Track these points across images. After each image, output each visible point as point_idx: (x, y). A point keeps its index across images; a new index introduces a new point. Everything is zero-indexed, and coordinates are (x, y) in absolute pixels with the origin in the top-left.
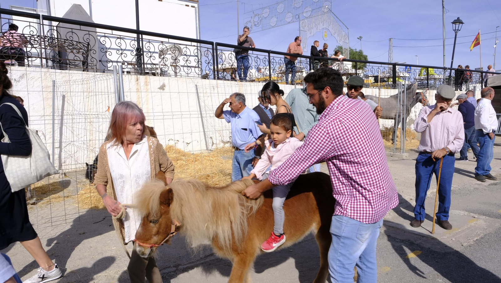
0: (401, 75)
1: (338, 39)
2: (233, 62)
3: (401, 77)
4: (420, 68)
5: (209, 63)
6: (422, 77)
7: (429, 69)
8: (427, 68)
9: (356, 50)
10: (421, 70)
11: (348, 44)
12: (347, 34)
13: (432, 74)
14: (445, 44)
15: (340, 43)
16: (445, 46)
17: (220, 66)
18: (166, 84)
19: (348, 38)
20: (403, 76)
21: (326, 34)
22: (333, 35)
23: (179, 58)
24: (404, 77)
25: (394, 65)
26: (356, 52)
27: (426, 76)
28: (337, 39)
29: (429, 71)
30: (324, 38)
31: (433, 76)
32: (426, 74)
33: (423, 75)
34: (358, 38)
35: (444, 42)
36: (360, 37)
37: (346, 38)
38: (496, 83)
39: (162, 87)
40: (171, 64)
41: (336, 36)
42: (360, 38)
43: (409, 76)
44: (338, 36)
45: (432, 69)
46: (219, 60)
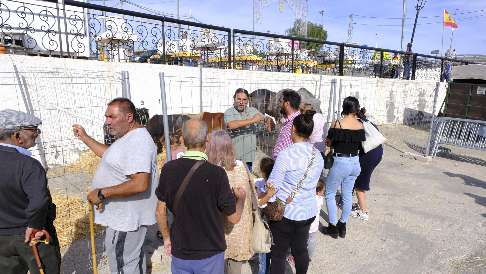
0: (350, 59)
1: (296, 11)
3: (350, 60)
4: (374, 51)
6: (375, 62)
7: (384, 53)
8: (382, 51)
9: (316, 24)
10: (375, 53)
11: (306, 18)
12: (306, 7)
13: (387, 59)
14: (405, 23)
15: (298, 16)
16: (404, 26)
19: (307, 12)
20: (352, 59)
21: (282, 5)
22: (291, 7)
24: (353, 61)
25: (342, 46)
26: (316, 27)
27: (380, 61)
28: (294, 11)
29: (384, 55)
30: (281, 10)
31: (388, 62)
32: (380, 58)
33: (376, 59)
34: (320, 13)
35: (403, 20)
36: (322, 11)
37: (305, 11)
38: (460, 76)
41: (294, 8)
42: (322, 13)
43: (359, 60)
44: (296, 9)
45: (387, 53)
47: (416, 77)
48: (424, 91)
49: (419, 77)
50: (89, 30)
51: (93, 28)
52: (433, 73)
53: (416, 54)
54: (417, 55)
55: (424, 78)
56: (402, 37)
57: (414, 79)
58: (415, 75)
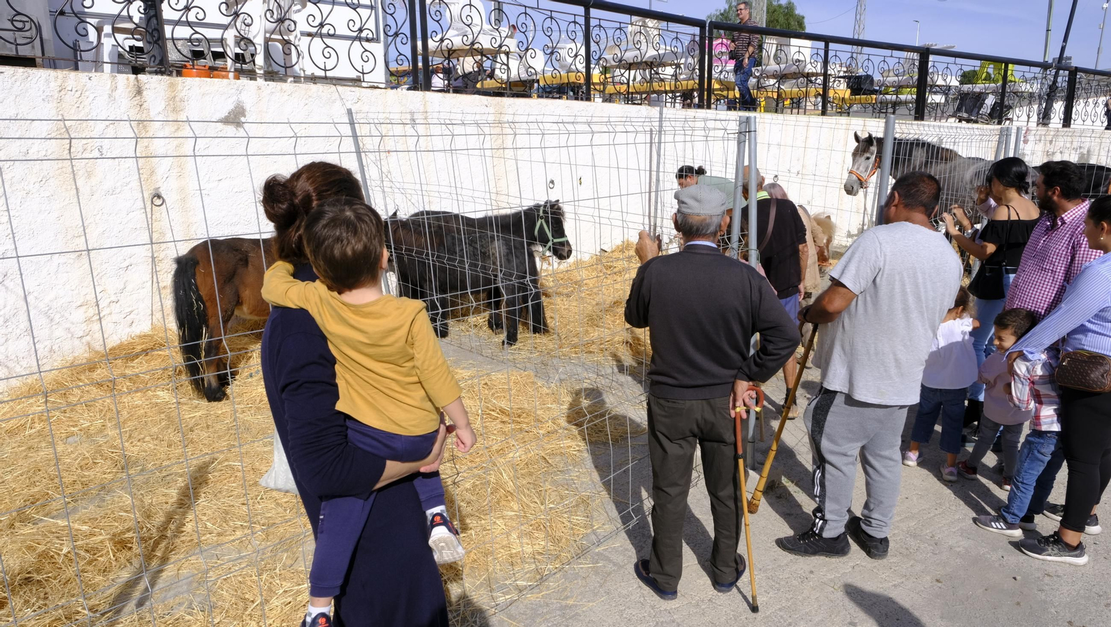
0: (940, 82)
2: (476, 30)
3: (938, 86)
5: (396, 34)
7: (1010, 67)
8: (1005, 63)
13: (1015, 82)
17: (432, 45)
18: (247, 107)
20: (943, 83)
23: (294, 17)
25: (925, 53)
29: (1009, 72)
31: (1017, 87)
32: (1000, 79)
39: (235, 118)
40: (268, 35)
45: (1016, 67)
46: (431, 25)
47: (1072, 122)
48: (1088, 151)
49: (1079, 121)
50: (385, 18)
51: (391, 15)
52: (1089, 109)
53: (1076, 67)
54: (1077, 70)
55: (1089, 122)
56: (1048, 30)
57: (1069, 126)
58: (1071, 118)
